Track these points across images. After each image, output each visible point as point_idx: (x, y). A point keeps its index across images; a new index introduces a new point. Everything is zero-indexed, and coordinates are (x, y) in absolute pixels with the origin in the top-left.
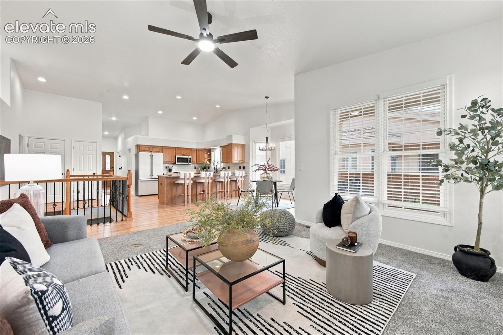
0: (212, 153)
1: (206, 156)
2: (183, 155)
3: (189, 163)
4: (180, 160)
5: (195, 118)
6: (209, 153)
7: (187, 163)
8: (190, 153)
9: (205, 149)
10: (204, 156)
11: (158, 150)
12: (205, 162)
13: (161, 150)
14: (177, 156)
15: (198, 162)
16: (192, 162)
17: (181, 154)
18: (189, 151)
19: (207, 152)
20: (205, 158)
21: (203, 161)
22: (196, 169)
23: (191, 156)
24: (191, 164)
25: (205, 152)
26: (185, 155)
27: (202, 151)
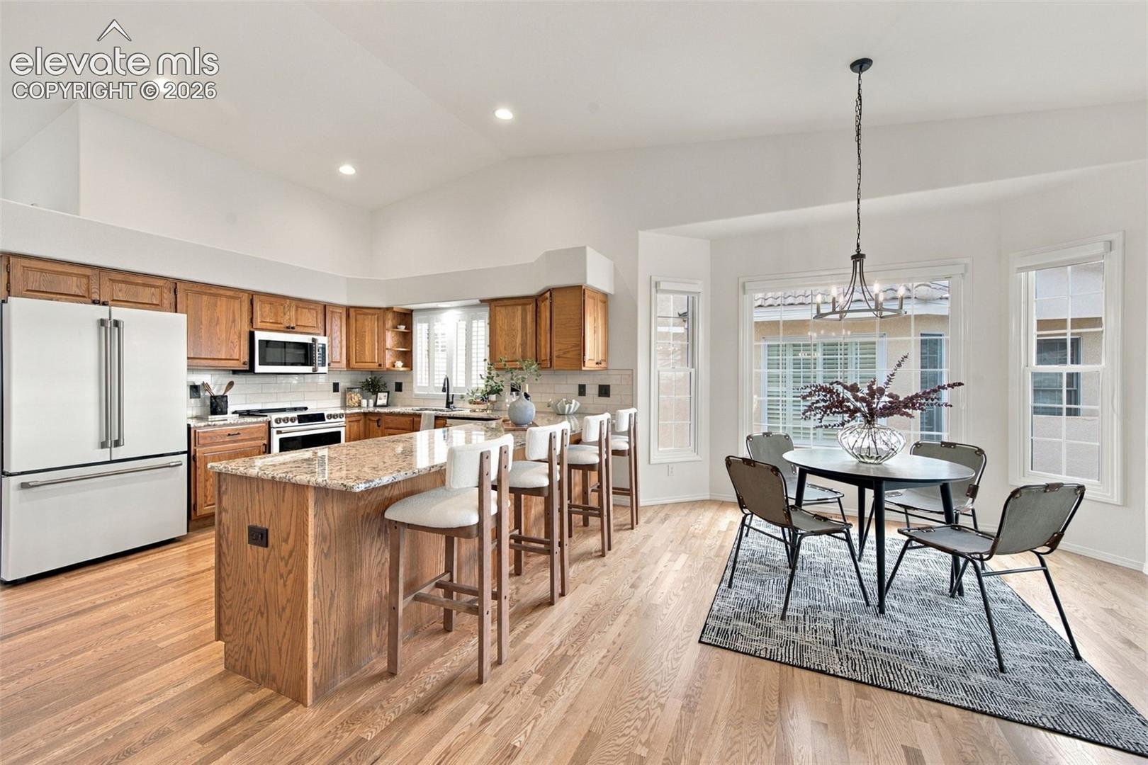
0: (420, 329)
1: (390, 340)
2: (290, 329)
3: (321, 369)
4: (274, 352)
5: (347, 170)
6: (402, 328)
7: (308, 369)
8: (321, 325)
9: (389, 309)
10: (382, 340)
11: (146, 294)
12: (388, 365)
13: (168, 298)
14: (260, 336)
15: (356, 362)
16: (329, 365)
17: (281, 324)
18: (315, 315)
19: (395, 322)
20: (387, 349)
21: (376, 361)
22: (338, 391)
23: (326, 338)
24: (327, 372)
25: (390, 322)
26: (297, 329)
27: (372, 314)
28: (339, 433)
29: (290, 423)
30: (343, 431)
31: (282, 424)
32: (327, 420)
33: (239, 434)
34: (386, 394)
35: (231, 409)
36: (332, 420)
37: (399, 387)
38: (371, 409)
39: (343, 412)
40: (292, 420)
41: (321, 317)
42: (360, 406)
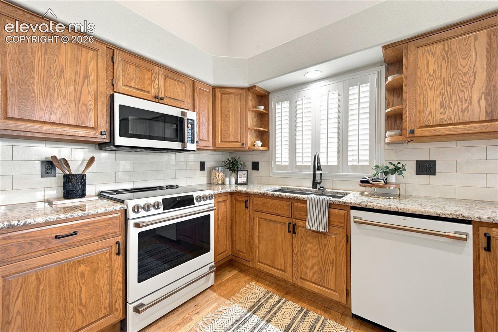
1: (251, 120)
2: (158, 99)
3: (190, 146)
6: (262, 108)
7: (177, 145)
8: (190, 100)
9: (250, 89)
10: (243, 119)
12: (249, 144)
14: (120, 100)
15: (222, 141)
16: (197, 142)
17: (149, 92)
18: (184, 88)
19: (254, 103)
20: (249, 129)
21: (239, 140)
22: (205, 170)
23: (195, 113)
24: (195, 149)
25: (250, 102)
26: (166, 100)
27: (235, 94)
28: (209, 216)
29: (153, 211)
30: (212, 214)
31: (143, 213)
32: (196, 203)
33: (75, 233)
34: (246, 172)
35: (91, 190)
36: (202, 202)
37: (255, 166)
38: (233, 188)
39: (211, 192)
40: (156, 206)
41: (190, 92)
42: (223, 183)
